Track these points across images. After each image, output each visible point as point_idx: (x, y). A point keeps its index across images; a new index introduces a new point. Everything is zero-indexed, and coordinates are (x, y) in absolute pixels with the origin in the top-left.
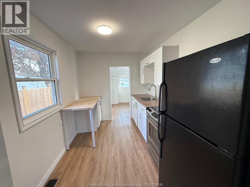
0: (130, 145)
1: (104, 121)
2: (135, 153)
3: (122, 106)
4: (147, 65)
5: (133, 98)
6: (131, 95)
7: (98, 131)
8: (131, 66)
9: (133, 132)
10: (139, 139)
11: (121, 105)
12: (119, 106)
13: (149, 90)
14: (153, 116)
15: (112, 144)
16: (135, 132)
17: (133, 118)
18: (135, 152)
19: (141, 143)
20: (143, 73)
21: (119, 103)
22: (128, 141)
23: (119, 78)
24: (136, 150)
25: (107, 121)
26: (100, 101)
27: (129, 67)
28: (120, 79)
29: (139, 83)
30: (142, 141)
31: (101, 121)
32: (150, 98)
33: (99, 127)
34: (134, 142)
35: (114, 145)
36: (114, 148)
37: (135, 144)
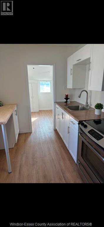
0: (55, 166)
1: (22, 133)
2: (63, 178)
3: (43, 114)
4: (78, 62)
5: (57, 106)
6: (55, 102)
7: (16, 147)
8: (55, 64)
9: (57, 147)
10: (66, 157)
11: (41, 113)
12: (39, 114)
13: (80, 97)
14: (91, 135)
15: (33, 164)
16: (61, 147)
17: (56, 130)
18: (62, 175)
19: (68, 162)
20: (71, 74)
21: (39, 111)
22: (53, 159)
23: (39, 81)
24: (63, 174)
25: (26, 133)
26: (16, 111)
27: (53, 66)
28: (41, 82)
29: (65, 87)
30: (69, 160)
31: (19, 134)
32: (79, 106)
33: (16, 142)
34: (60, 161)
35: (35, 167)
36: (36, 170)
37: (62, 164)
